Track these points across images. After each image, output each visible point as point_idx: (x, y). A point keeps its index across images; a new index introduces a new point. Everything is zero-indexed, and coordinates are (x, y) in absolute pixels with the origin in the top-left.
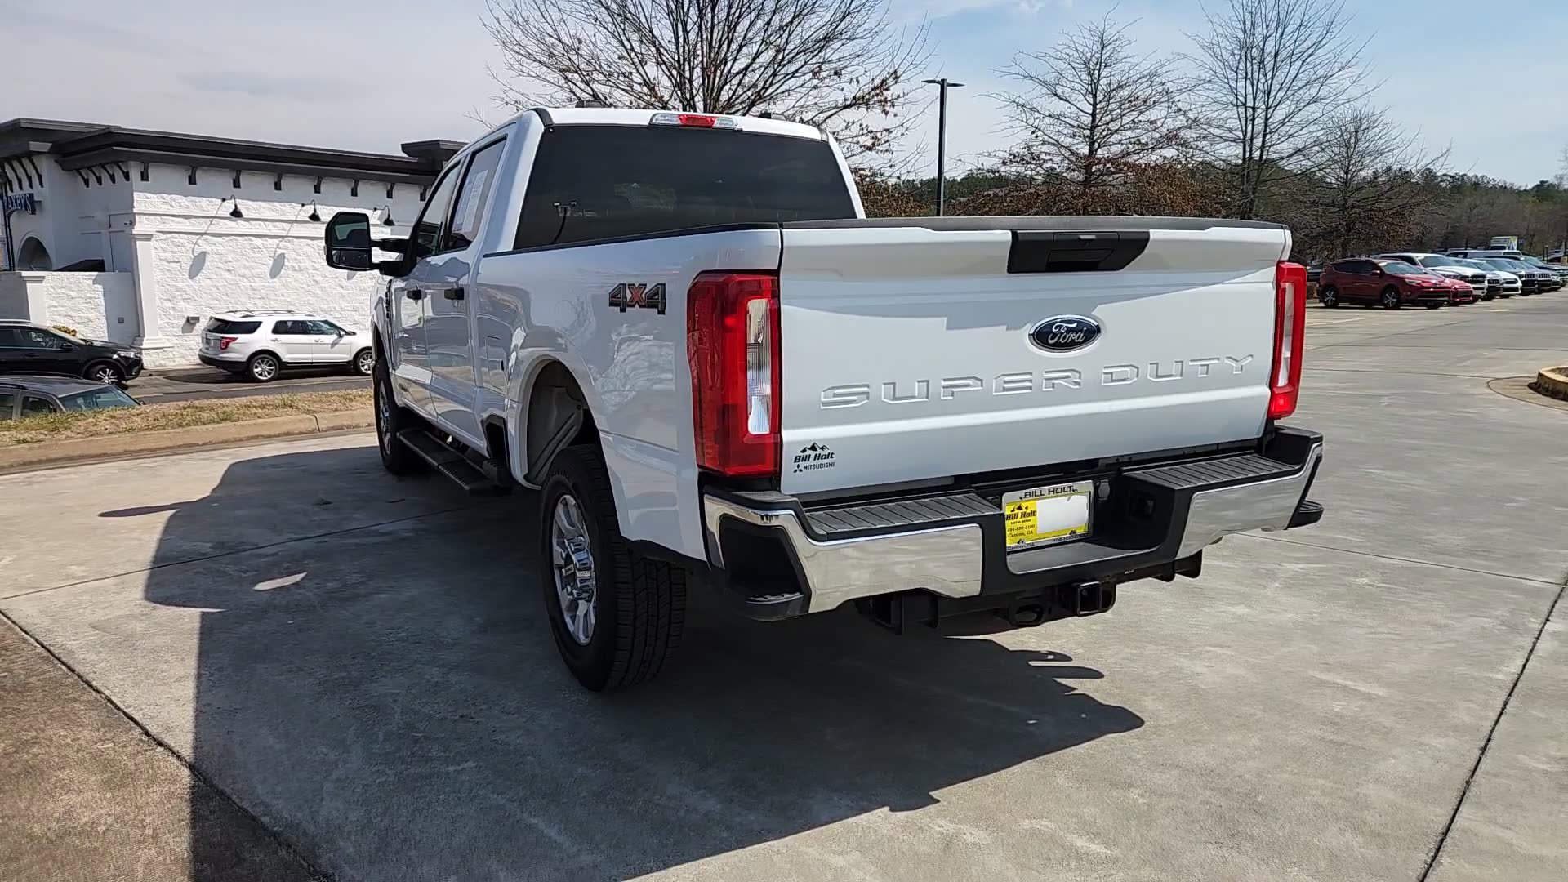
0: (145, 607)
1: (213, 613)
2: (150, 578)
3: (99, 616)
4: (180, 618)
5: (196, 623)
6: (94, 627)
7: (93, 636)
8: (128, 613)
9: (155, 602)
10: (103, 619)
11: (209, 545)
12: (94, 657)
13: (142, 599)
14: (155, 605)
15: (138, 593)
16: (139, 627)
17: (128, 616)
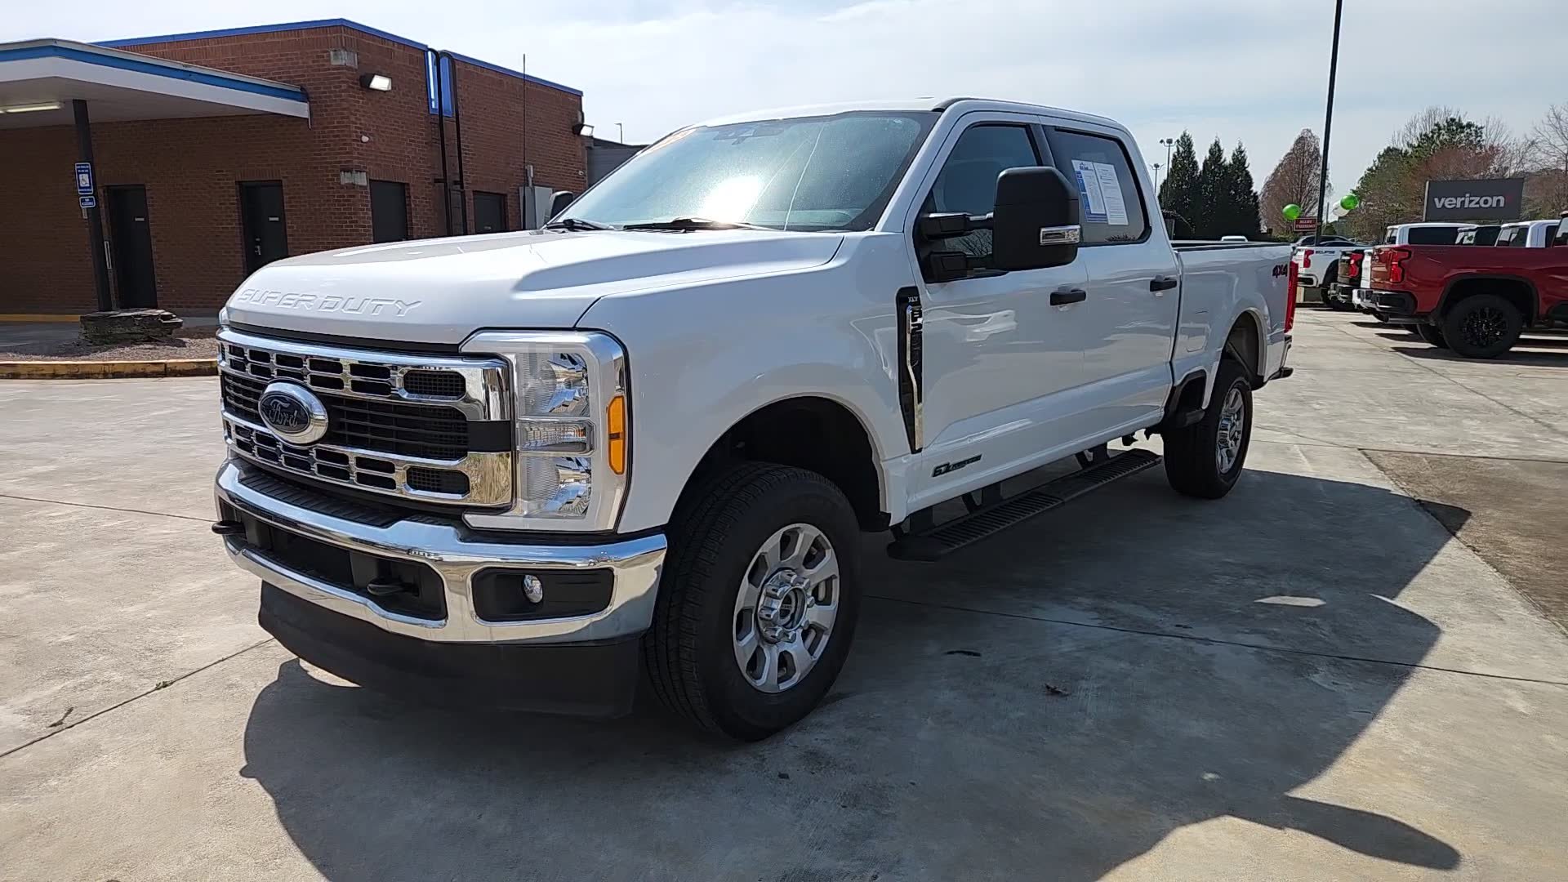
0: (1444, 622)
1: (1384, 596)
2: (1422, 654)
3: (1494, 630)
4: (1416, 602)
5: (1405, 593)
6: (1501, 619)
7: (1503, 613)
8: (1464, 622)
9: (1433, 625)
10: (1491, 626)
11: (1316, 678)
12: (1504, 597)
13: (1444, 632)
14: (1433, 621)
15: (1445, 641)
16: (1458, 606)
17: (1465, 619)
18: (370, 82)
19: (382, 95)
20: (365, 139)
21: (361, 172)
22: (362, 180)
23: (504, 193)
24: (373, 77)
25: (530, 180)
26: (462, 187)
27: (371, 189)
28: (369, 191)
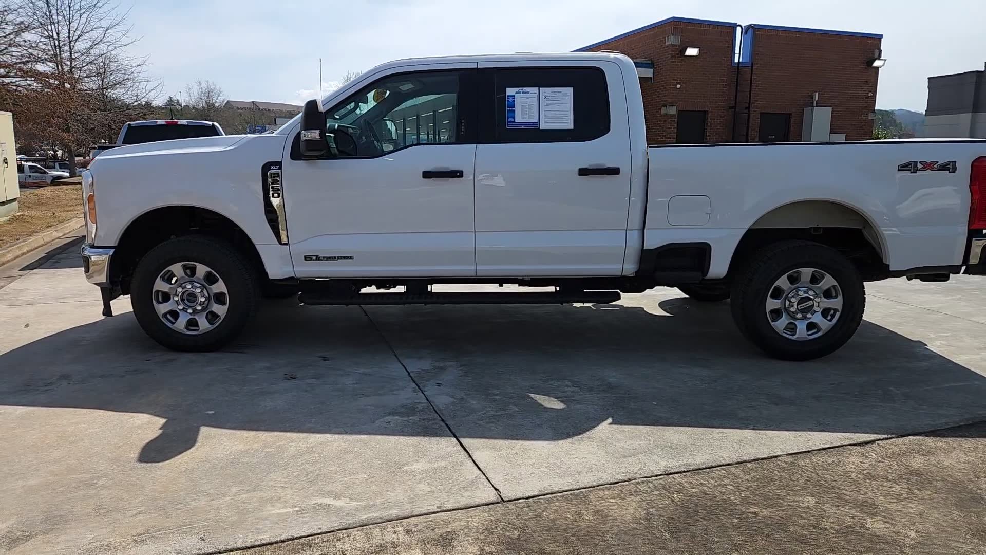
18: (685, 51)
19: (695, 58)
20: (679, 86)
21: (672, 106)
22: (673, 111)
23: (790, 112)
24: (687, 48)
25: (815, 103)
26: (749, 111)
27: (678, 116)
28: (677, 117)
